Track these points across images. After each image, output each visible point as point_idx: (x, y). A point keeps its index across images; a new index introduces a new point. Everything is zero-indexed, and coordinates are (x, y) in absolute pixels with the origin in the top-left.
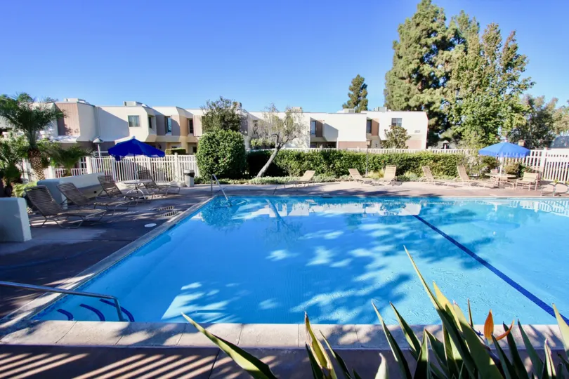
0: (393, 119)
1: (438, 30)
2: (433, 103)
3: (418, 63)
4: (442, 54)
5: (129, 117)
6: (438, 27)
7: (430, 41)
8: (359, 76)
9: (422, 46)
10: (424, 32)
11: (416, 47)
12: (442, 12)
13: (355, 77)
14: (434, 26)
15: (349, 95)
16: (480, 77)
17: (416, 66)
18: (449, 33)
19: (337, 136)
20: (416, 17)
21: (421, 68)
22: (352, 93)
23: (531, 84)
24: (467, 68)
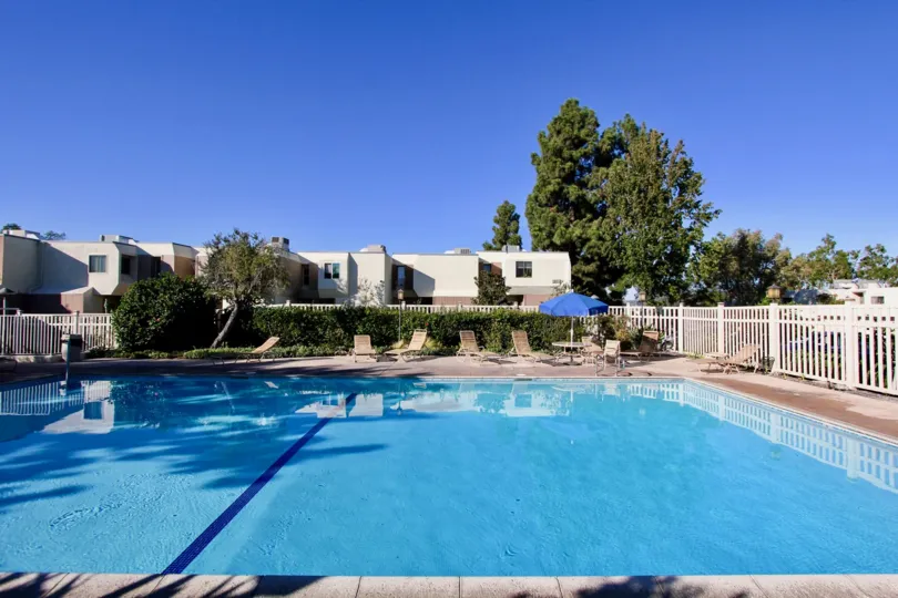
0: (517, 263)
1: (588, 139)
2: (588, 240)
3: (559, 184)
4: (597, 171)
5: (91, 257)
6: (587, 135)
7: (576, 154)
8: (506, 203)
9: (565, 160)
10: (568, 143)
11: (555, 162)
12: (592, 116)
13: (502, 203)
14: (583, 133)
15: (494, 229)
16: (641, 203)
17: (557, 187)
18: (604, 143)
19: (433, 289)
20: (555, 123)
21: (565, 190)
22: (498, 226)
23: (716, 212)
24: (624, 191)
